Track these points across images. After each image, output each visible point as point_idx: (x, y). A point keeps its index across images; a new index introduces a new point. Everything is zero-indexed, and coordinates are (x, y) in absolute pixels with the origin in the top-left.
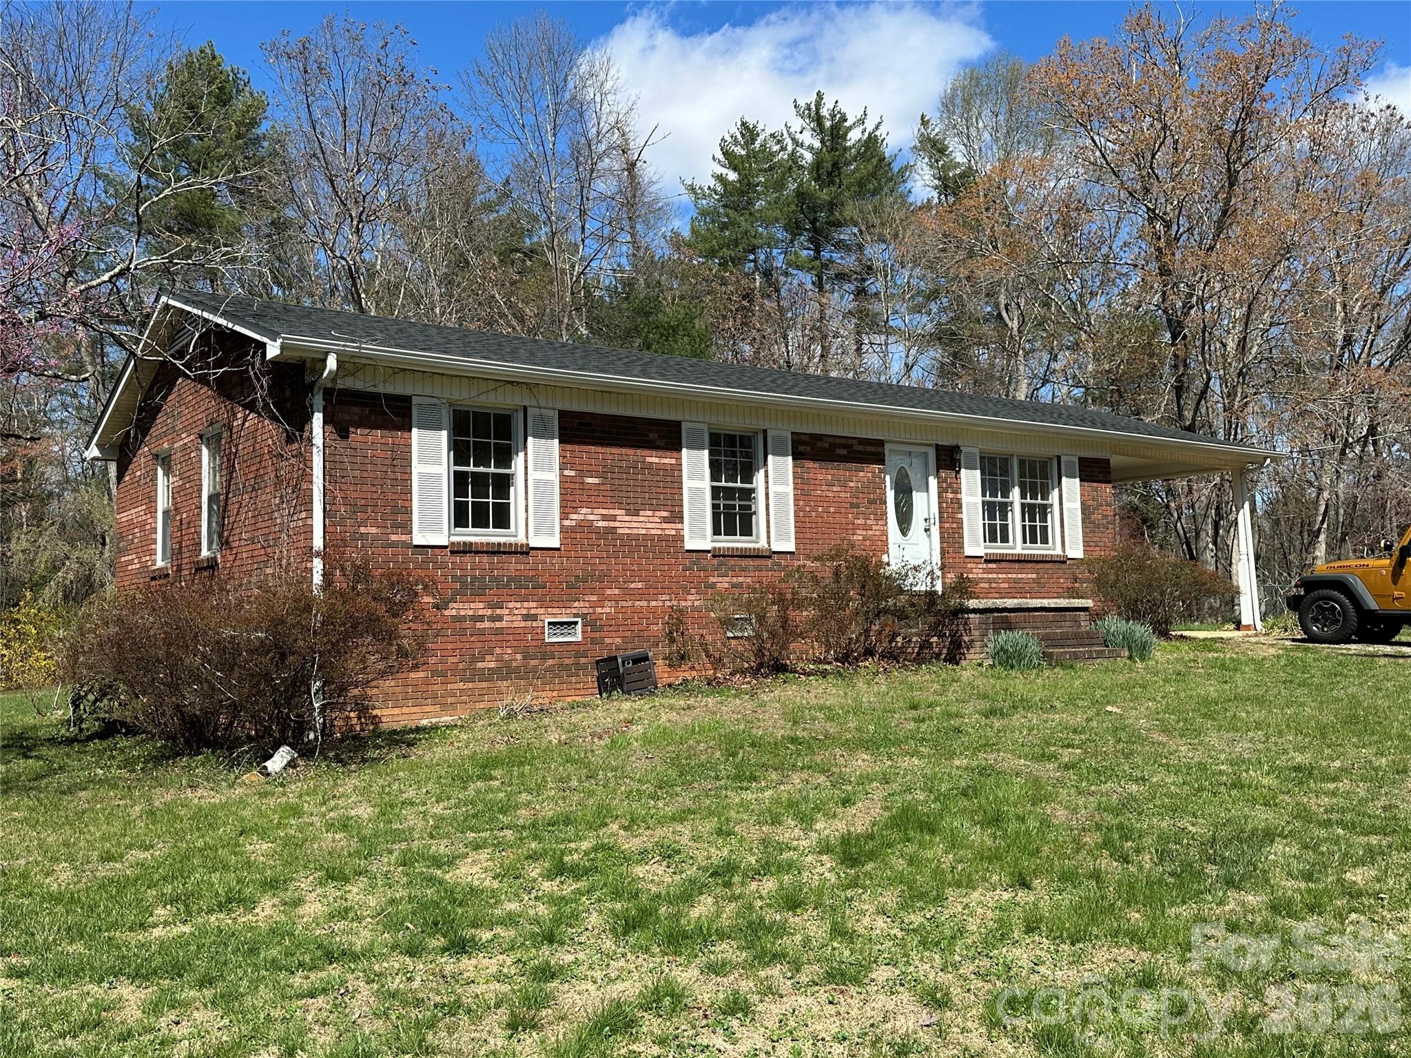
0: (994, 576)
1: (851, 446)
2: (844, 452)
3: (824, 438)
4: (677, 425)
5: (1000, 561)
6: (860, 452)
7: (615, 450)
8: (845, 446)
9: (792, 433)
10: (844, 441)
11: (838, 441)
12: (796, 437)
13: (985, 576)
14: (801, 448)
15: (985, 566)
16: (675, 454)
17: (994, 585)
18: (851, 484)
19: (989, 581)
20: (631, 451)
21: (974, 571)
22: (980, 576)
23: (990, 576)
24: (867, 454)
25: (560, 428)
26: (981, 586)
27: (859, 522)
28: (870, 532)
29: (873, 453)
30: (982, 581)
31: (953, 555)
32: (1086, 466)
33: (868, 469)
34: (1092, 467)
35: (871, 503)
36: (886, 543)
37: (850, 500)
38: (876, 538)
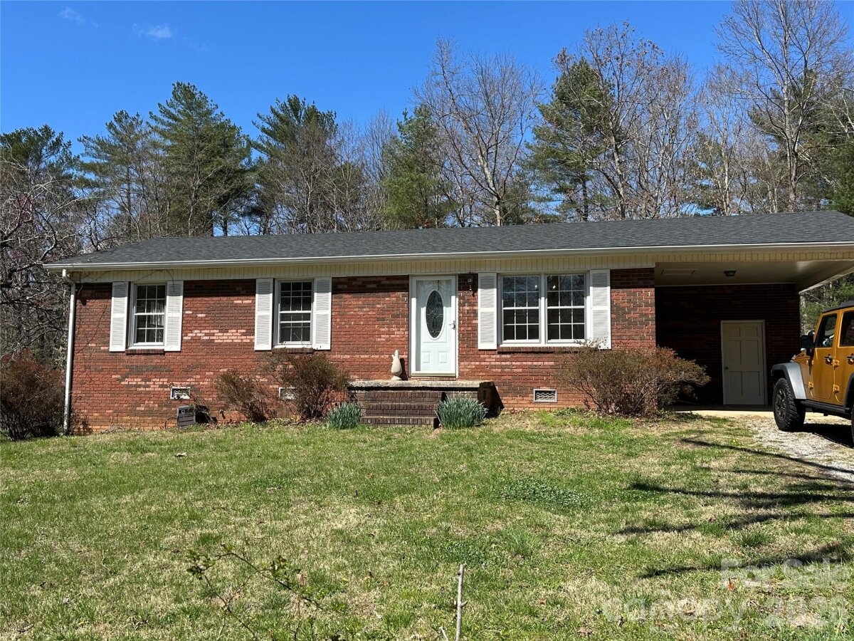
0: (508, 363)
1: (380, 282)
2: (374, 286)
3: (358, 279)
4: (254, 281)
5: (513, 353)
6: (388, 285)
7: (215, 299)
8: (374, 282)
9: (333, 278)
10: (374, 279)
11: (369, 279)
12: (335, 280)
13: (498, 363)
14: (340, 287)
15: (498, 356)
16: (252, 298)
17: (506, 370)
18: (378, 306)
19: (502, 367)
20: (224, 299)
21: (487, 360)
22: (493, 363)
23: (503, 363)
24: (394, 285)
25: (184, 290)
26: (494, 370)
27: (384, 329)
28: (392, 336)
29: (398, 285)
30: (495, 367)
31: (467, 349)
32: (622, 276)
33: (393, 295)
34: (629, 276)
35: (395, 317)
36: (406, 342)
37: (377, 316)
38: (397, 339)
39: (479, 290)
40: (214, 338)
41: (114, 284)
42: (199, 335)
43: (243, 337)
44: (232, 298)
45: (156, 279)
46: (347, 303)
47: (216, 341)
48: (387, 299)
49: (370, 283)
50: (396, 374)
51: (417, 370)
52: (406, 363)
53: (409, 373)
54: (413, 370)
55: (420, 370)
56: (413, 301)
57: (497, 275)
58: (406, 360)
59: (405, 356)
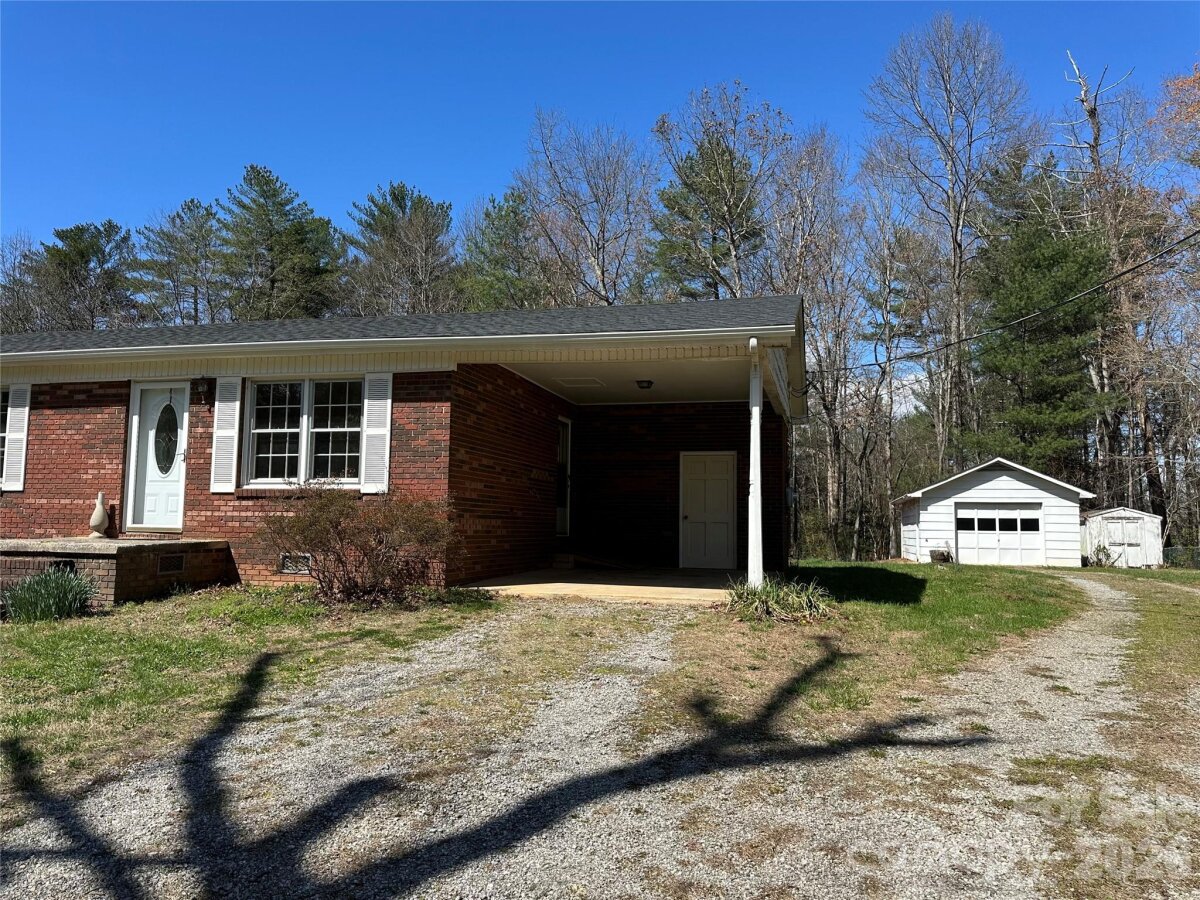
0: (250, 514)
1: (91, 391)
2: (82, 397)
3: (64, 387)
5: (257, 498)
6: (101, 396)
8: (84, 392)
9: (32, 385)
10: (83, 387)
11: (78, 387)
12: (35, 388)
13: (236, 514)
14: (41, 398)
15: (237, 503)
17: (247, 524)
18: (87, 427)
19: (241, 520)
21: (222, 508)
22: (229, 514)
23: (243, 514)
24: (108, 396)
26: (230, 524)
27: (91, 462)
28: (102, 471)
29: (114, 395)
30: (232, 519)
31: (197, 492)
32: (409, 383)
33: (107, 411)
34: (418, 383)
35: (107, 443)
36: (120, 481)
37: (85, 442)
38: (108, 476)
39: (217, 403)
46: (48, 422)
48: (99, 416)
49: (80, 392)
50: (97, 528)
51: (134, 523)
52: (117, 512)
53: (121, 527)
54: (129, 523)
55: (142, 523)
56: (135, 419)
57: (244, 380)
58: (117, 507)
59: (116, 502)
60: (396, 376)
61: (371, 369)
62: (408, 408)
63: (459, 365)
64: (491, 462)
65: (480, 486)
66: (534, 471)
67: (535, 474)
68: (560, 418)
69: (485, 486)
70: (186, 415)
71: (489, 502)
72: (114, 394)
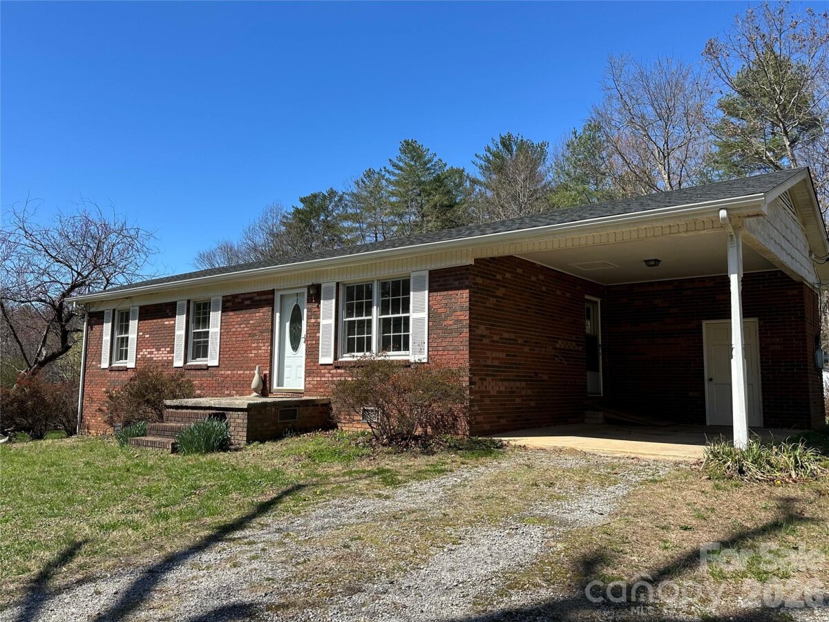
1: (253, 298)
2: (248, 302)
3: (239, 296)
4: (176, 304)
5: (347, 367)
6: (258, 301)
7: (155, 321)
9: (223, 297)
10: (249, 296)
11: (246, 296)
12: (225, 298)
13: (334, 379)
14: (227, 305)
15: (334, 371)
16: (174, 319)
18: (251, 322)
20: (159, 320)
21: (326, 375)
22: (331, 379)
23: (339, 379)
24: (261, 301)
25: (140, 314)
26: (331, 386)
27: (253, 345)
28: (260, 351)
29: (266, 300)
30: (332, 382)
31: (312, 364)
32: (439, 277)
33: (261, 311)
34: (446, 276)
35: (262, 332)
36: (269, 358)
37: (250, 332)
38: (263, 355)
39: (322, 301)
40: (153, 356)
41: (106, 312)
42: (146, 353)
43: (169, 355)
44: (164, 320)
45: (125, 306)
46: (231, 320)
47: (154, 359)
48: (257, 314)
49: (248, 299)
50: (256, 390)
51: (278, 386)
52: (268, 379)
53: (270, 389)
54: (275, 387)
55: (282, 386)
56: (278, 315)
57: (338, 284)
58: (268, 376)
59: (267, 372)
60: (432, 273)
61: (414, 269)
62: (439, 295)
63: (476, 260)
64: (513, 336)
65: (502, 355)
66: (560, 342)
67: (559, 344)
68: (587, 297)
69: (507, 355)
70: (305, 311)
71: (513, 368)
72: (264, 300)
